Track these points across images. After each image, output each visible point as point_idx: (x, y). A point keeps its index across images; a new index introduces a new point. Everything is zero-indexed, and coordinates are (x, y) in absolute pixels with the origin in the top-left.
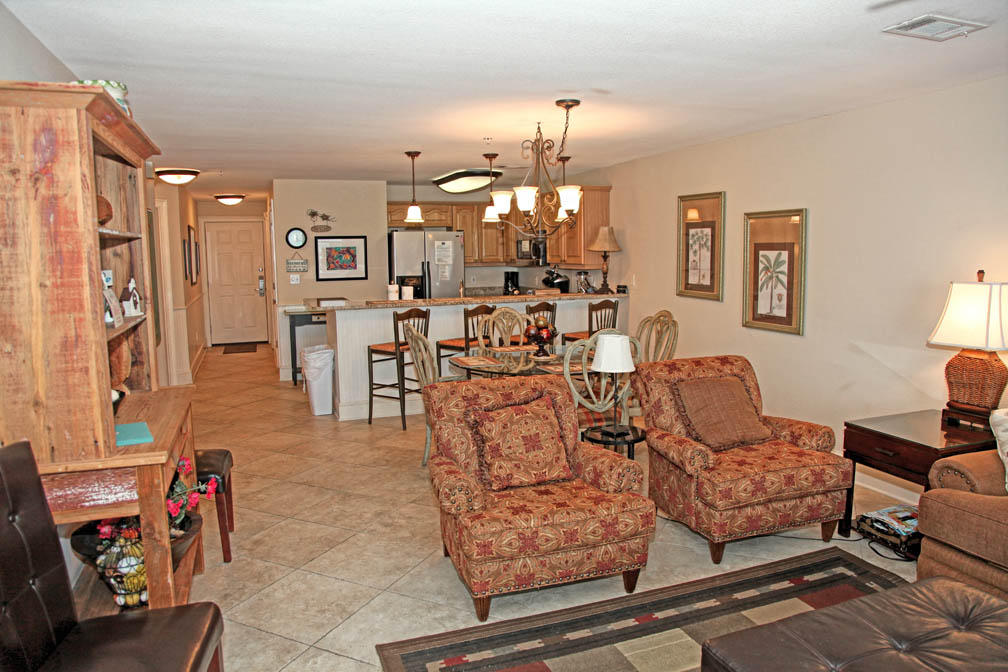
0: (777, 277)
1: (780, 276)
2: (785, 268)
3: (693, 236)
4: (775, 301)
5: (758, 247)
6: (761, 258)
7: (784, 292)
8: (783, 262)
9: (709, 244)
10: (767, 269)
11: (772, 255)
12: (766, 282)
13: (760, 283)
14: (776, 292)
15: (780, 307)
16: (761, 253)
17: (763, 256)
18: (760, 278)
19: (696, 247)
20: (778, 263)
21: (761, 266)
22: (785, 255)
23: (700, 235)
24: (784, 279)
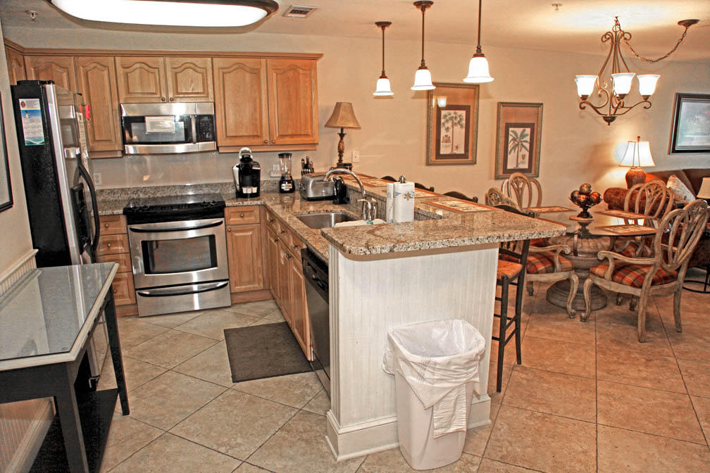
0: (522, 144)
1: (524, 144)
2: (528, 138)
3: (445, 116)
4: (520, 159)
5: (508, 126)
6: (510, 133)
7: (527, 154)
8: (527, 135)
9: (464, 122)
10: (514, 139)
11: (519, 131)
12: (514, 148)
13: (509, 149)
14: (521, 154)
15: (524, 163)
16: (511, 129)
17: (512, 131)
18: (509, 145)
19: (449, 125)
20: (523, 135)
21: (510, 138)
22: (528, 131)
23: (453, 115)
24: (527, 145)
